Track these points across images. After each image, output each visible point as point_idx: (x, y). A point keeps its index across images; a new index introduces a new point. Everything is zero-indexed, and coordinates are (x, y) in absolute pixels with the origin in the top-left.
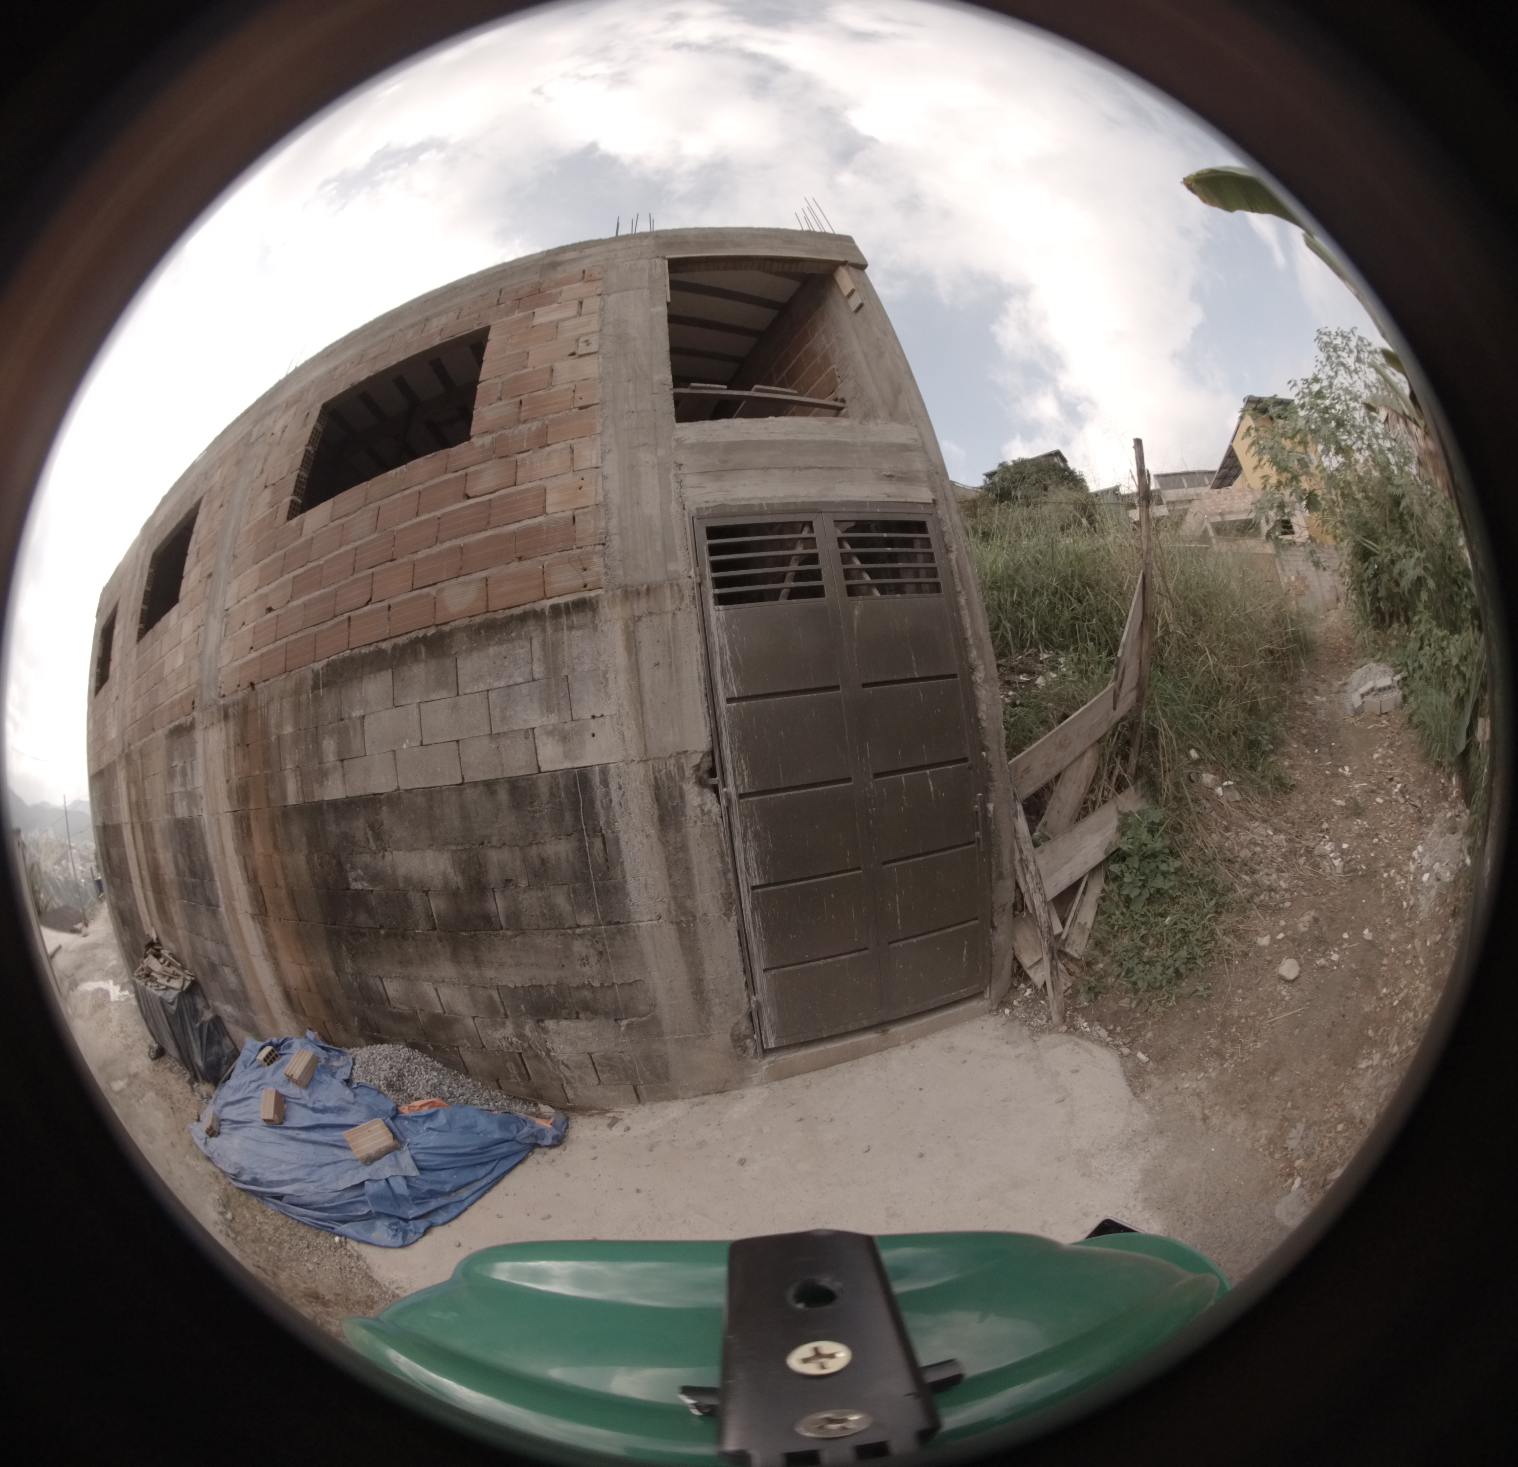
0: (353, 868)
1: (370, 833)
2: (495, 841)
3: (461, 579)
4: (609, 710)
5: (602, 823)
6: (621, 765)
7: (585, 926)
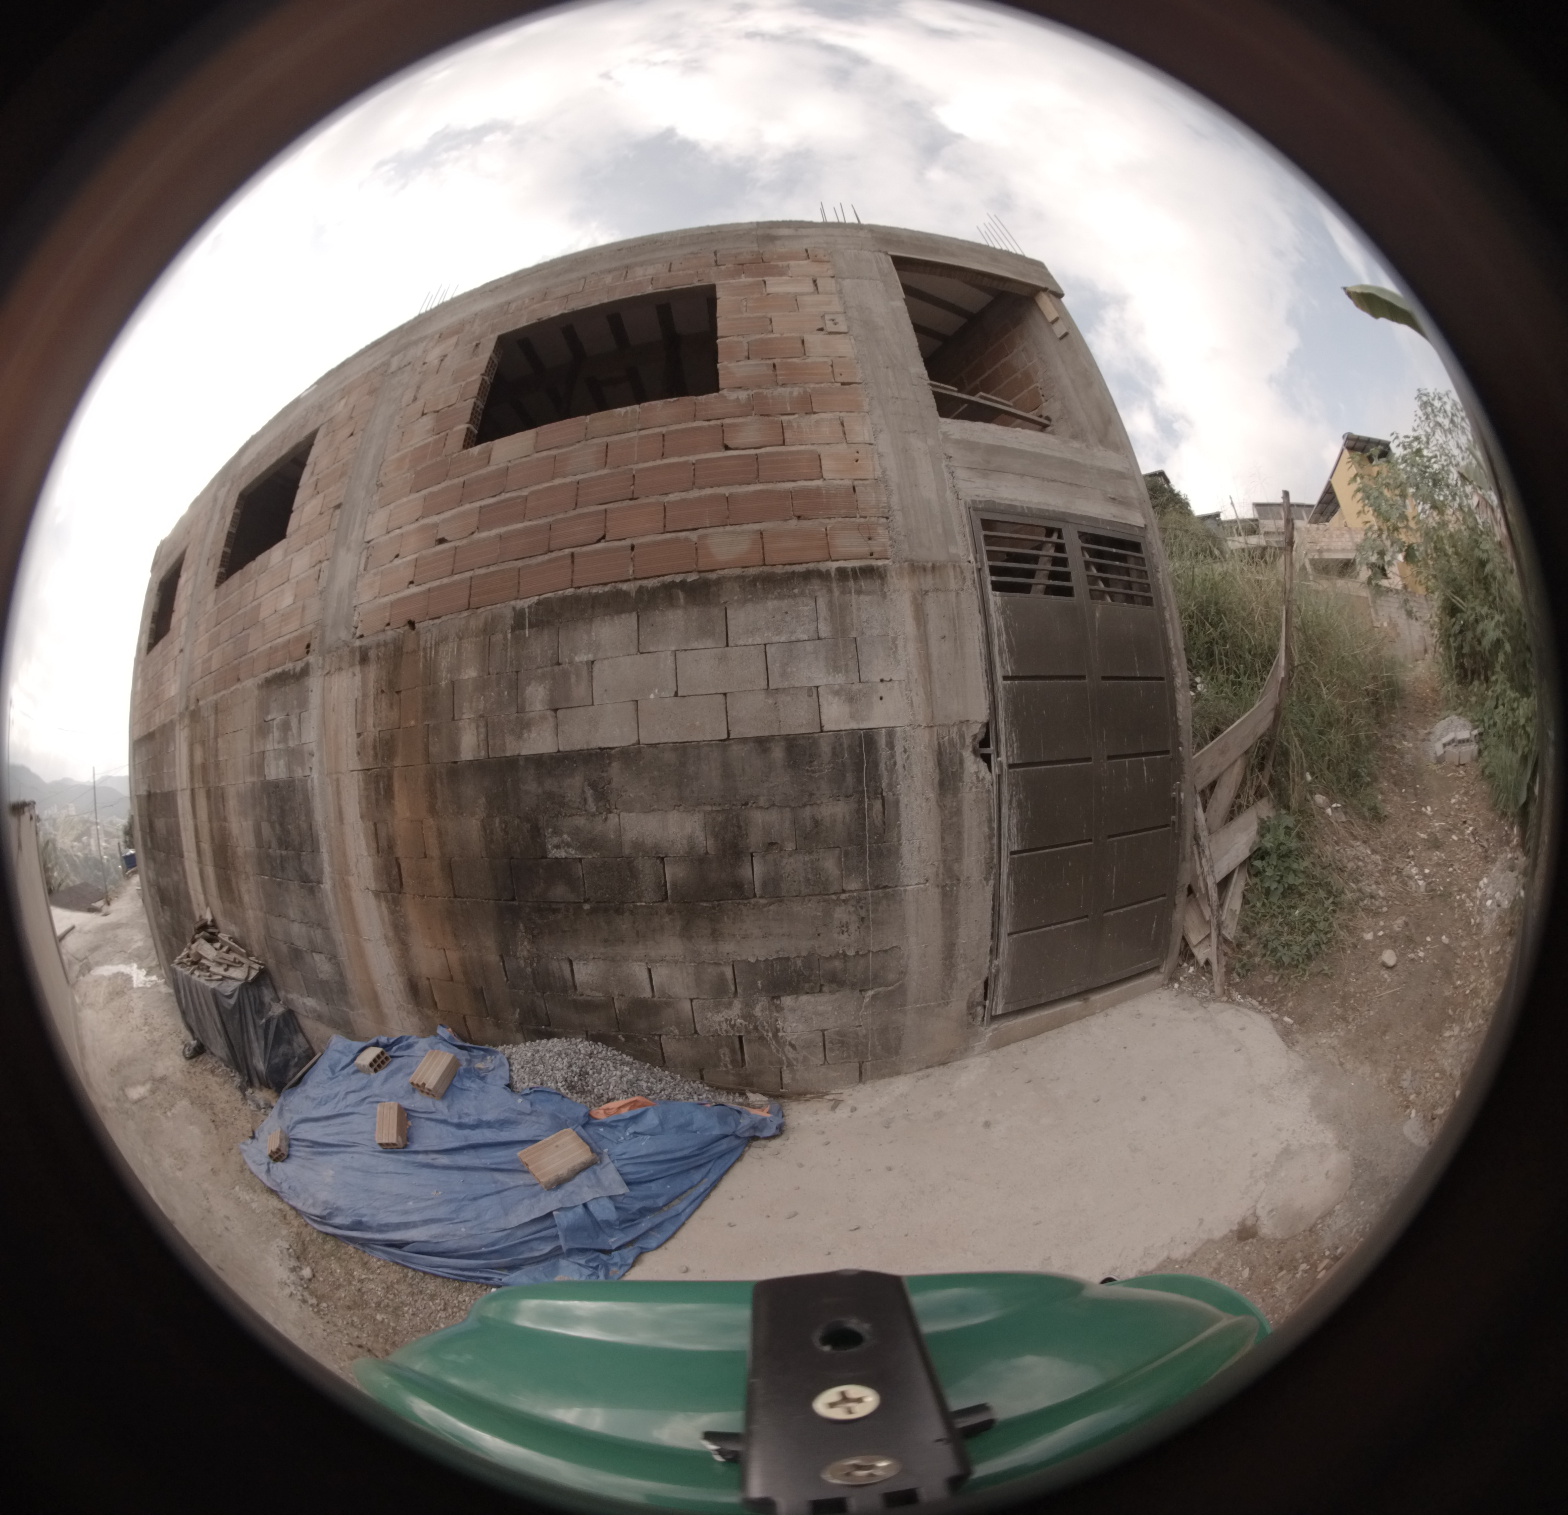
0: (556, 832)
1: (589, 793)
2: (762, 801)
3: (729, 528)
4: (899, 675)
5: (884, 785)
6: (907, 729)
7: (851, 891)
